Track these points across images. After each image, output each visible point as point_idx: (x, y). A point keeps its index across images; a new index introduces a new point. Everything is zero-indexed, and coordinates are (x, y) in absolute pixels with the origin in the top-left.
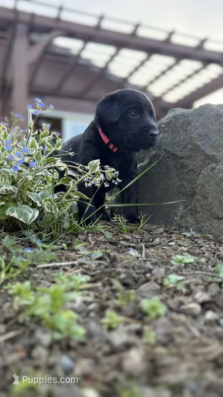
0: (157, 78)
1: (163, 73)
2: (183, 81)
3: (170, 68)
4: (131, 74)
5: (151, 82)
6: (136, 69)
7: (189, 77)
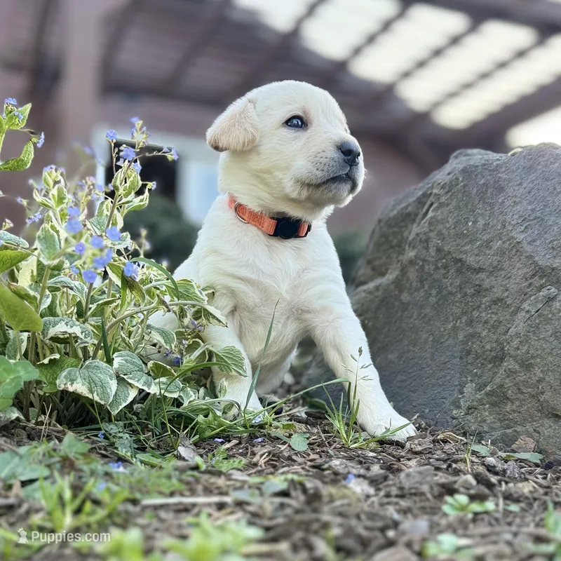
0: (421, 64)
1: (438, 53)
2: (485, 76)
3: (455, 40)
4: (357, 51)
5: (406, 75)
6: (371, 39)
7: (502, 65)
